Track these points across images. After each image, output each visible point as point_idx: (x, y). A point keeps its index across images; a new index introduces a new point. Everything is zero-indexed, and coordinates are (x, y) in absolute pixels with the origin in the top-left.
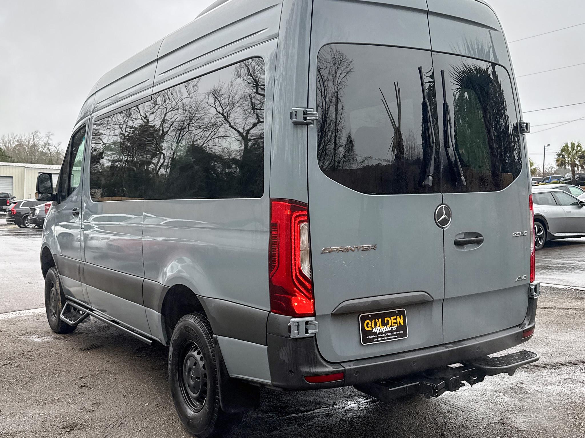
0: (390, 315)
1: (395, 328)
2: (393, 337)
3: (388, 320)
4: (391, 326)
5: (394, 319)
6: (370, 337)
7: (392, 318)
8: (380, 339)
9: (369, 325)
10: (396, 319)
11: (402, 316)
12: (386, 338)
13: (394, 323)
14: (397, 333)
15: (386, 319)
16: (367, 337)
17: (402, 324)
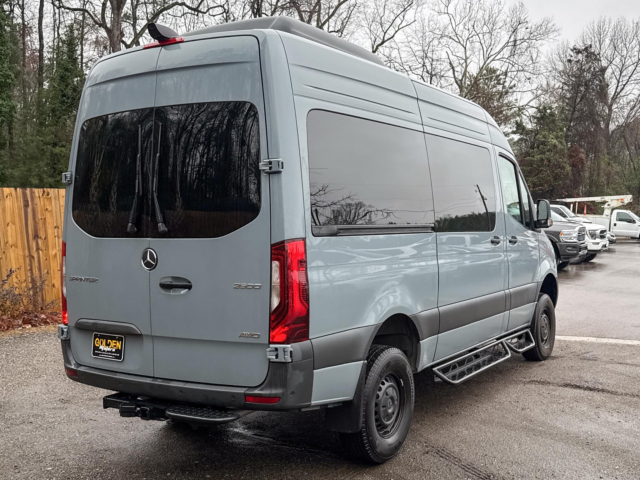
0: (112, 338)
1: (114, 350)
2: (111, 357)
3: (110, 342)
4: (111, 348)
5: (114, 343)
6: (97, 352)
7: (113, 341)
8: (103, 355)
9: (98, 344)
10: (116, 343)
11: (120, 342)
12: (107, 356)
13: (114, 346)
14: (116, 354)
15: (109, 341)
16: (96, 352)
17: (120, 349)
